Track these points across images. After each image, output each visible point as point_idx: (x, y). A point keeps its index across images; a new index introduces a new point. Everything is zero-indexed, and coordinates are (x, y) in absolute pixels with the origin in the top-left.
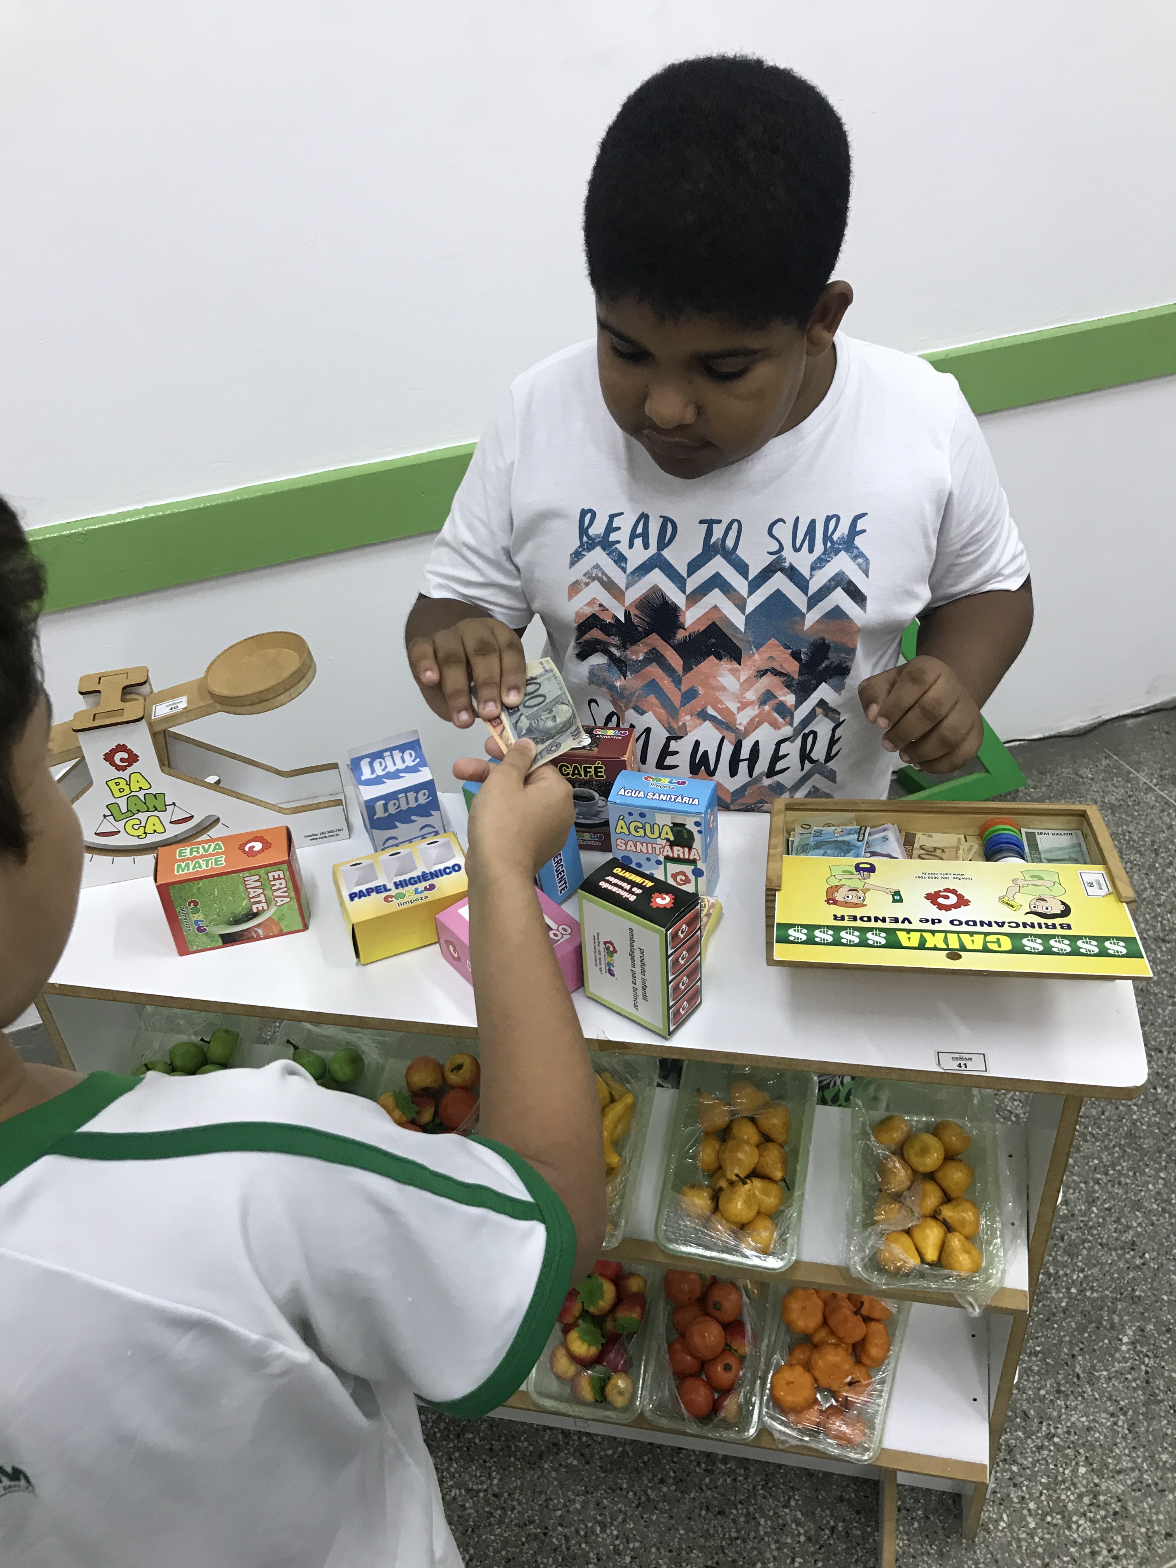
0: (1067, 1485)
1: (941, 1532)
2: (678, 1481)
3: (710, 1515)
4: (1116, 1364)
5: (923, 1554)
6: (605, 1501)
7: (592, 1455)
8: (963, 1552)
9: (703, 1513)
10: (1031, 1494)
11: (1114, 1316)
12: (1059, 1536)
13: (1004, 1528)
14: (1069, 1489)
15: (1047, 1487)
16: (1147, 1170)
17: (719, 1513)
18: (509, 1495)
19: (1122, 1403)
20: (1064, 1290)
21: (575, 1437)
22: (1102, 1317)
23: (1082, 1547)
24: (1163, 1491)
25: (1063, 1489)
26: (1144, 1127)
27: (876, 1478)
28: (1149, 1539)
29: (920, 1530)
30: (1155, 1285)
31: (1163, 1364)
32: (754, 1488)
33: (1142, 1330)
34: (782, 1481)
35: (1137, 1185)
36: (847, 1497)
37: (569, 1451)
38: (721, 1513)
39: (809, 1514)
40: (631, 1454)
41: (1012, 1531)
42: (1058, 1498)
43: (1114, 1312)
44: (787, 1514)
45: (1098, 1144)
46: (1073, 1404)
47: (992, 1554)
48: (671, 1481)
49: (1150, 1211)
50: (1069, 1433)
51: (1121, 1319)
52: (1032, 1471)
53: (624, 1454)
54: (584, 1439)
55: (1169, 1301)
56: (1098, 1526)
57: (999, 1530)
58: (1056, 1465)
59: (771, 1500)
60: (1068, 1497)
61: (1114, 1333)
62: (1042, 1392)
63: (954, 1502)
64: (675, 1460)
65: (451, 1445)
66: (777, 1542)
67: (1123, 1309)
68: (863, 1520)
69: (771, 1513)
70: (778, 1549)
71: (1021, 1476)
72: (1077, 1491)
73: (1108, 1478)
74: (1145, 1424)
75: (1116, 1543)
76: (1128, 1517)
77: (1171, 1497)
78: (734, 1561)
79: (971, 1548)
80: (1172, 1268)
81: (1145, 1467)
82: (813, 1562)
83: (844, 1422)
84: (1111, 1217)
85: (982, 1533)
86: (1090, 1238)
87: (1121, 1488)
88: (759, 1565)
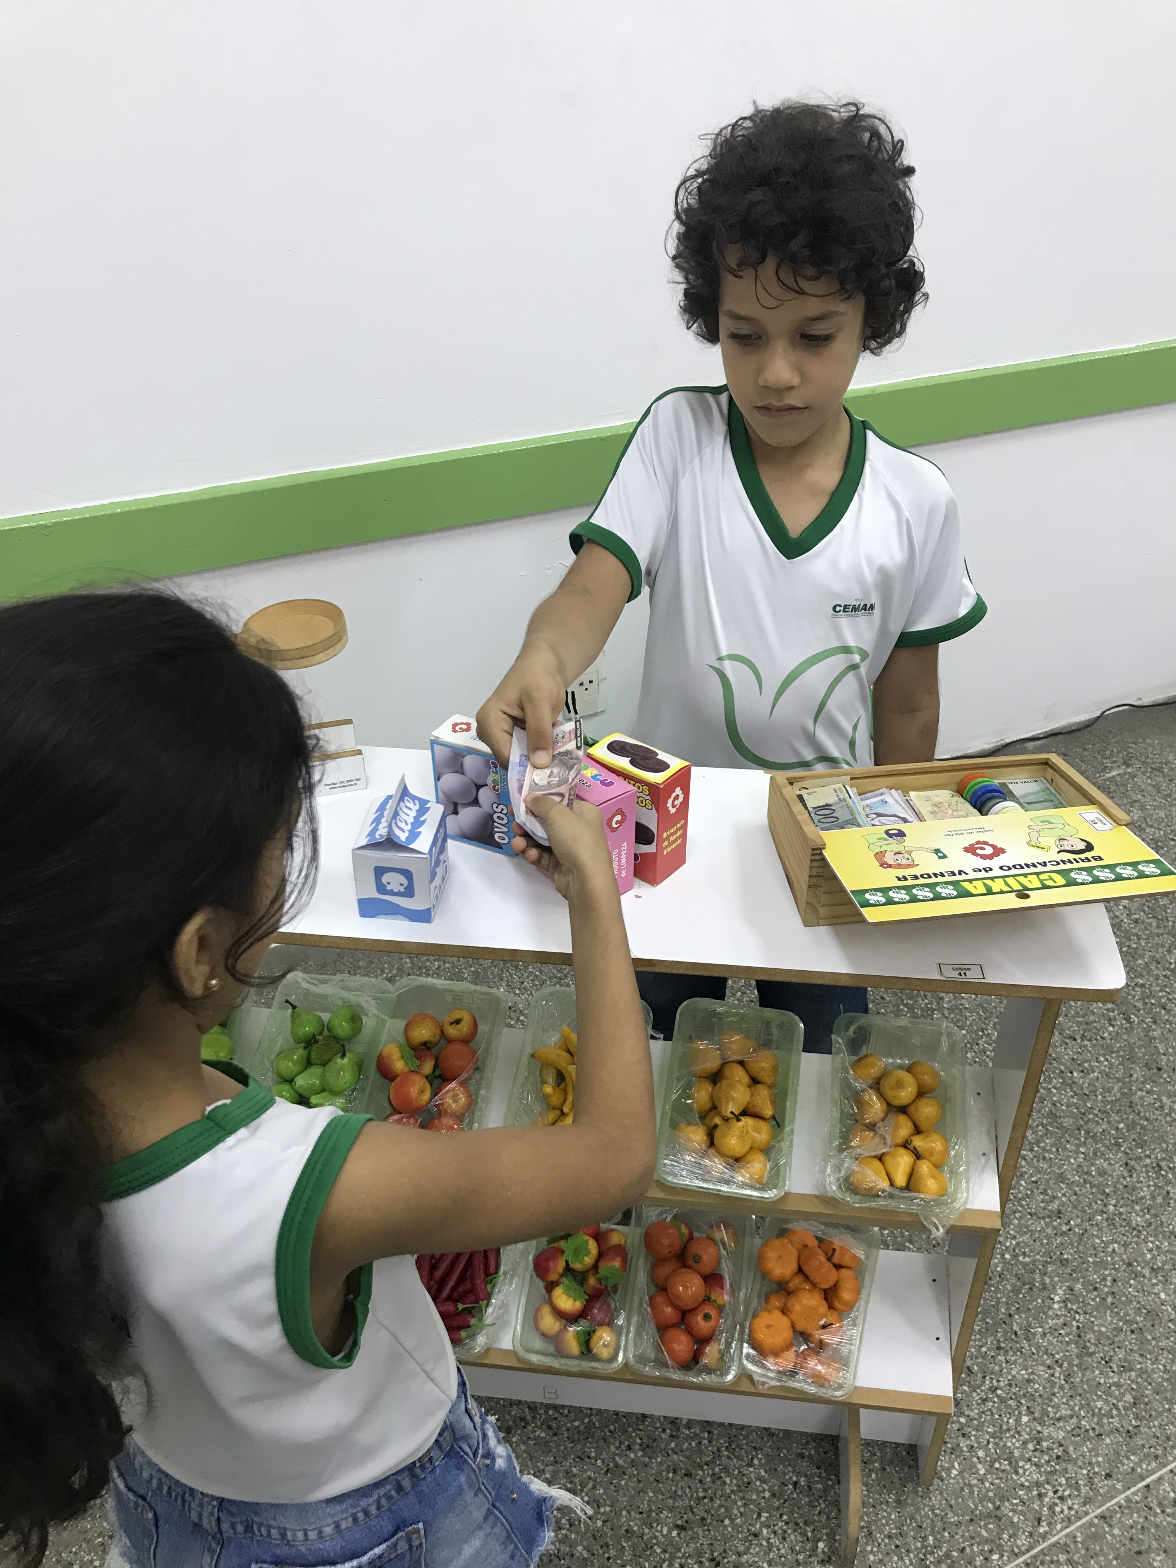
0: (1012, 1433)
1: (897, 1481)
2: (644, 1447)
3: (678, 1478)
4: (1050, 1321)
5: (882, 1503)
6: (574, 1469)
7: (559, 1427)
8: (919, 1499)
9: (671, 1475)
10: (979, 1443)
11: (1046, 1278)
12: (1007, 1481)
13: (956, 1475)
14: (1014, 1437)
15: (993, 1435)
16: (1068, 1146)
17: (686, 1475)
19: (1057, 1356)
20: (999, 1256)
21: (542, 1411)
22: (1034, 1279)
23: (1029, 1489)
25: (1008, 1437)
26: (1064, 1108)
27: (835, 1433)
28: (1090, 1479)
29: (879, 1481)
30: (1081, 1248)
31: (1093, 1319)
32: (718, 1450)
33: (1072, 1290)
34: (744, 1442)
35: (1060, 1160)
36: (807, 1454)
37: (536, 1424)
38: (688, 1474)
39: (772, 1471)
40: (597, 1424)
41: (963, 1478)
42: (1004, 1445)
43: (1045, 1274)
44: (751, 1472)
46: (1013, 1359)
47: (946, 1500)
48: (638, 1447)
49: (1073, 1182)
50: (1010, 1385)
51: (1052, 1280)
52: (979, 1422)
53: (591, 1424)
54: (550, 1412)
55: (1094, 1263)
56: (1043, 1470)
57: (951, 1478)
58: (1000, 1416)
59: (735, 1460)
60: (1014, 1444)
61: (1046, 1293)
62: (984, 1349)
63: (908, 1453)
64: (641, 1427)
66: (743, 1498)
67: (1053, 1271)
68: (824, 1475)
69: (736, 1473)
70: (745, 1505)
71: (969, 1427)
72: (1021, 1438)
73: (1049, 1426)
74: (1080, 1375)
75: (1061, 1485)
76: (1069, 1460)
77: (1108, 1441)
78: (703, 1519)
79: (926, 1495)
80: (1095, 1233)
81: (1083, 1414)
82: (778, 1516)
83: (821, 1362)
84: (1038, 1189)
85: (936, 1481)
86: (1020, 1209)
87: (1062, 1434)
88: (727, 1522)
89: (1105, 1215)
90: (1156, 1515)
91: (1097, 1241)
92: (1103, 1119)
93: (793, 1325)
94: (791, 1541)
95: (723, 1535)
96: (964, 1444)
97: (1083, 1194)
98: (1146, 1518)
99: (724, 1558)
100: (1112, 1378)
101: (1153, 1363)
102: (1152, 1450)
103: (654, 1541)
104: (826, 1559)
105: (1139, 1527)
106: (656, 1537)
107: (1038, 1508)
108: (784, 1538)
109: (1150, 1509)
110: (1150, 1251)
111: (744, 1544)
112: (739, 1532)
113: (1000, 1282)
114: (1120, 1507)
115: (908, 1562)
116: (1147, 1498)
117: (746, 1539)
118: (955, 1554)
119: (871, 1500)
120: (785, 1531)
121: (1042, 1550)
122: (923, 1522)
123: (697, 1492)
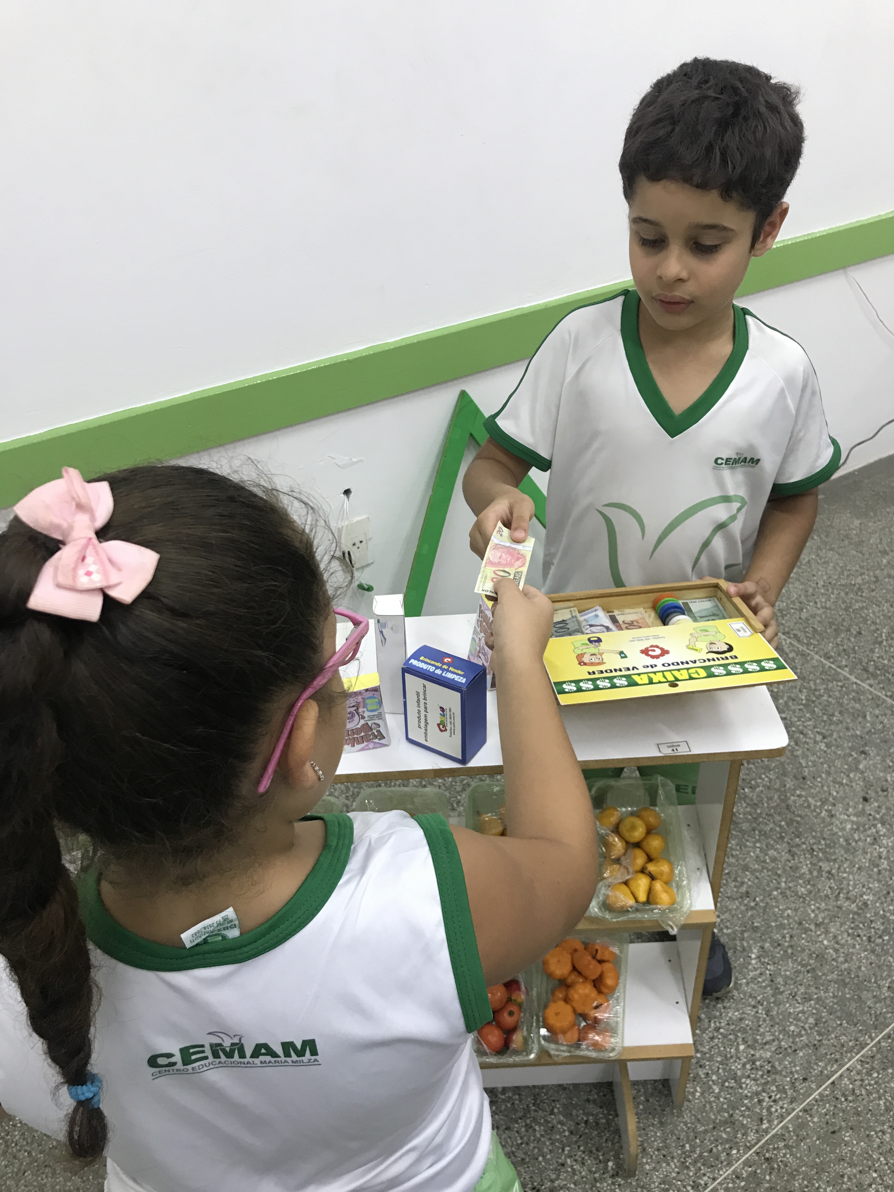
0: (734, 1059)
1: (658, 1108)
4: (751, 973)
5: (649, 1126)
8: (676, 1118)
10: (712, 1070)
11: (744, 942)
12: (735, 1094)
13: (699, 1097)
14: (735, 1061)
15: (721, 1063)
16: (748, 843)
19: (759, 998)
22: (736, 945)
23: (751, 1098)
24: (795, 1051)
25: (732, 1063)
27: (610, 1080)
28: (793, 1084)
29: (644, 1109)
30: (766, 917)
31: (780, 967)
33: (763, 948)
34: (545, 1097)
36: (592, 1098)
39: (568, 1115)
41: (704, 1098)
42: (730, 1069)
43: (743, 939)
44: (553, 1119)
46: (728, 1004)
47: (694, 1115)
49: (754, 870)
50: (728, 1024)
51: (748, 943)
52: (710, 1054)
55: (776, 926)
56: (759, 1082)
57: (696, 1099)
58: (724, 1048)
59: (540, 1112)
60: (736, 1067)
61: (745, 954)
63: (663, 1086)
66: (550, 1139)
67: (748, 937)
68: (605, 1112)
69: (542, 1121)
70: (552, 1144)
71: (704, 1059)
72: (741, 1062)
73: (759, 1050)
74: (776, 1008)
75: (773, 1091)
76: (777, 1072)
77: (801, 1054)
78: (523, 1159)
79: (680, 1115)
80: (774, 904)
81: (781, 1036)
82: (577, 1147)
83: (598, 1034)
84: (730, 878)
85: (686, 1103)
87: (769, 1054)
88: (540, 1159)
89: (779, 891)
91: (776, 910)
92: (769, 821)
93: (574, 1011)
94: (589, 1165)
95: (539, 1169)
96: (702, 1073)
97: (763, 877)
98: (835, 1106)
99: (542, 1185)
100: (798, 1007)
101: (825, 992)
102: (833, 1056)
104: (615, 1173)
105: (831, 1113)
107: (759, 1111)
108: (583, 1164)
109: (837, 1099)
110: (813, 911)
111: (555, 1173)
112: (550, 1164)
114: (816, 1101)
115: (673, 1166)
116: (834, 1091)
117: (556, 1169)
118: (706, 1154)
119: (641, 1125)
120: (583, 1159)
121: (767, 1141)
122: (680, 1135)
123: (516, 1140)
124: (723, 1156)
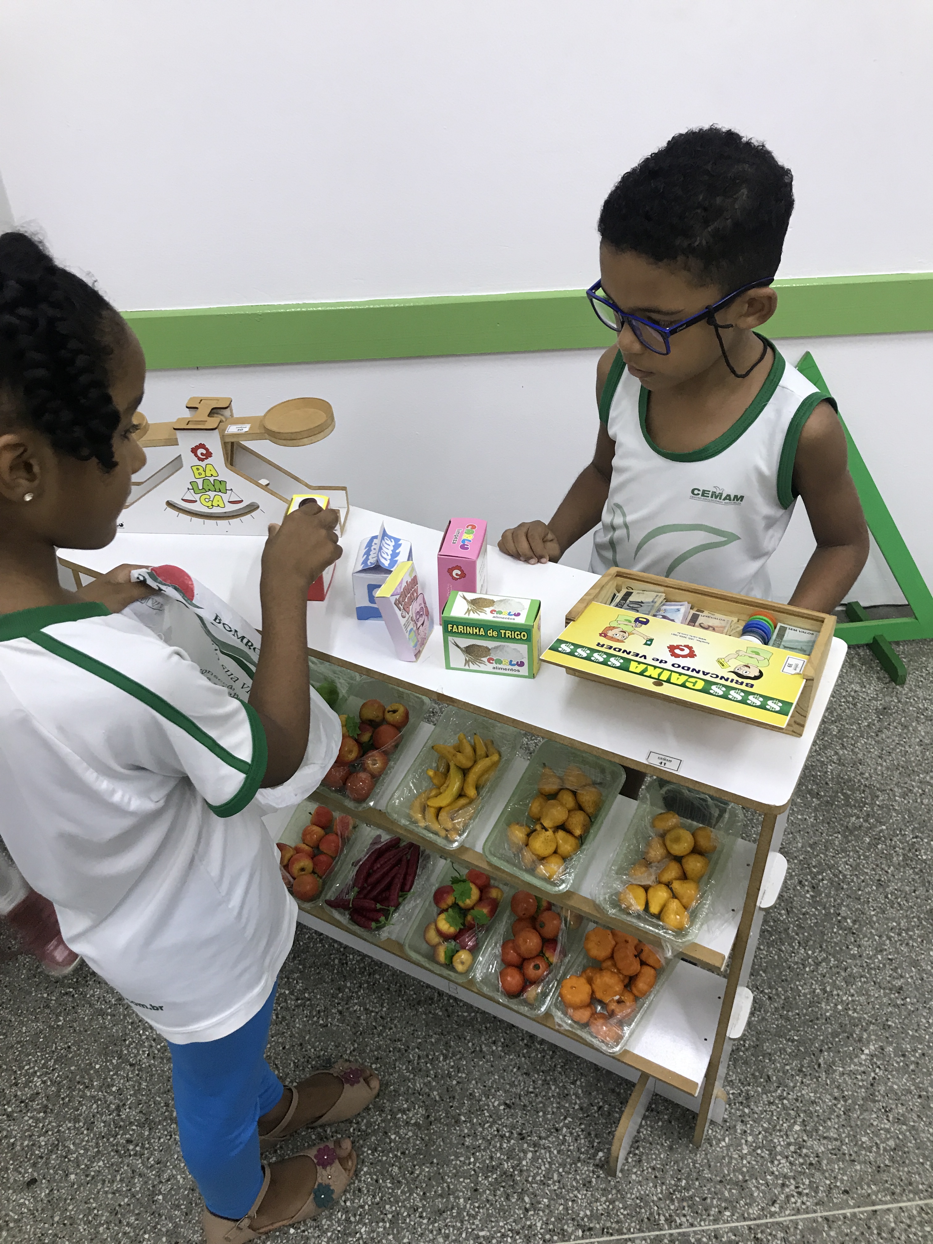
0: (782, 1133)
1: (676, 1134)
2: (505, 1045)
3: (519, 1073)
4: (852, 1066)
5: (658, 1144)
6: (452, 1043)
7: (453, 1012)
8: (688, 1152)
9: (515, 1070)
10: (752, 1131)
11: (865, 1034)
12: (762, 1165)
13: (723, 1146)
14: (782, 1137)
15: (766, 1130)
17: (526, 1074)
18: (391, 1020)
19: (846, 1093)
20: (832, 1005)
21: (446, 998)
22: (854, 1031)
23: (777, 1177)
24: (854, 1161)
25: (777, 1136)
28: (830, 1189)
30: (906, 1021)
31: (889, 1076)
32: (555, 1066)
33: (883, 1049)
34: (575, 1067)
35: (921, 949)
36: (618, 1090)
37: (438, 1005)
38: (527, 1074)
39: (587, 1093)
40: (479, 1020)
41: (728, 1150)
42: (772, 1140)
43: (865, 1030)
44: (571, 1088)
45: (901, 912)
46: (808, 1082)
47: (708, 1160)
48: (500, 1044)
49: (924, 970)
50: (797, 1100)
51: (869, 1037)
52: (759, 1117)
53: (475, 1018)
54: (451, 1001)
55: (913, 1037)
56: (794, 1168)
57: (719, 1147)
58: (778, 1118)
59: (564, 1076)
60: (779, 1142)
61: (859, 1045)
62: (788, 1067)
64: (508, 1032)
65: (364, 978)
66: (559, 1103)
67: (873, 1030)
69: (561, 1085)
70: (558, 1108)
72: (788, 1140)
73: (814, 1139)
74: (858, 1113)
75: (804, 1184)
76: (820, 1169)
77: (858, 1167)
78: (525, 1106)
79: (694, 1151)
80: (925, 1014)
81: (847, 1140)
82: (579, 1123)
83: (607, 1026)
84: (891, 965)
85: (706, 1145)
86: (868, 976)
87: (822, 1149)
88: (541, 1114)
90: (872, 1234)
91: (924, 1021)
93: (593, 992)
94: (580, 1143)
95: (534, 1122)
96: (740, 1127)
98: (862, 1233)
99: (529, 1136)
100: (885, 1124)
101: (926, 1125)
102: (892, 1187)
103: (486, 1107)
104: (600, 1165)
105: (854, 1237)
106: (488, 1106)
107: (777, 1193)
108: (576, 1140)
109: (869, 1228)
111: (546, 1133)
112: (546, 1124)
113: (823, 1024)
114: (845, 1218)
115: (659, 1190)
116: (870, 1219)
117: (549, 1130)
118: (698, 1199)
119: (651, 1139)
120: (579, 1136)
121: (767, 1223)
122: (682, 1168)
123: (529, 1087)
124: (714, 1211)
